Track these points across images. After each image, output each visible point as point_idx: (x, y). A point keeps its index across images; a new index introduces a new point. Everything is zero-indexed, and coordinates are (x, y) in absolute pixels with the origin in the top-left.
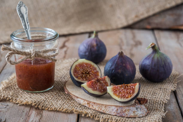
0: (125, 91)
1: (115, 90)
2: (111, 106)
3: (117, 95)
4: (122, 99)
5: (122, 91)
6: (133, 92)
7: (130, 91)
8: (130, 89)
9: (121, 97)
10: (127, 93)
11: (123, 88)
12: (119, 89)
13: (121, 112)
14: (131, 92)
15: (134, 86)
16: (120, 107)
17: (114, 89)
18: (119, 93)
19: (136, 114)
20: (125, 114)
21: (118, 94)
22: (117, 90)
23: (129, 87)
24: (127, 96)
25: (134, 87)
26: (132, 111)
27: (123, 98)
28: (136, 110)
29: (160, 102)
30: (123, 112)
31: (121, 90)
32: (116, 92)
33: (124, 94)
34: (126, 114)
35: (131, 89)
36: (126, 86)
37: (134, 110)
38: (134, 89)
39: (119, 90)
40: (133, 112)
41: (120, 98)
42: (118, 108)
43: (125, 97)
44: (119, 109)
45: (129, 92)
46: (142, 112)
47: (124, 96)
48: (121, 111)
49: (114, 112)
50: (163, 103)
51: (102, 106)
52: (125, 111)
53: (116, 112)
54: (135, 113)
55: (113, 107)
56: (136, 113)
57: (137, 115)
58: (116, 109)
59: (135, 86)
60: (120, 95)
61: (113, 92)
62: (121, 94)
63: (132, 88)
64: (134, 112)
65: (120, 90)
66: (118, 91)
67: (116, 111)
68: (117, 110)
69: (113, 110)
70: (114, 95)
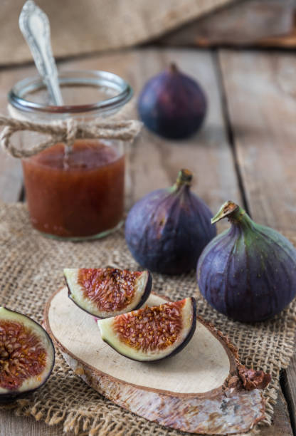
0: (155, 329)
1: (123, 327)
2: (146, 392)
3: (132, 344)
4: (149, 352)
5: (144, 331)
6: (179, 328)
7: (168, 325)
8: (167, 319)
9: (145, 348)
10: (162, 333)
11: (146, 320)
12: (136, 324)
13: (172, 414)
14: (172, 327)
15: (178, 310)
16: (172, 397)
17: (119, 327)
18: (137, 336)
19: (217, 425)
20: (183, 420)
21: (133, 340)
22: (129, 328)
23: (164, 315)
24: (161, 342)
25: (177, 313)
26: (207, 413)
27: (152, 350)
28: (220, 411)
29: (268, 367)
30: (178, 414)
31: (141, 327)
32: (127, 334)
33: (150, 337)
34: (187, 423)
35: (171, 320)
36: (155, 313)
37: (212, 411)
38: (180, 317)
39: (135, 328)
40: (207, 418)
41: (141, 351)
42: (166, 400)
43: (155, 347)
44: (170, 403)
45: (166, 327)
46: (239, 417)
47: (152, 345)
48: (172, 411)
49: (153, 412)
50: (276, 370)
51: (122, 387)
52: (186, 411)
53: (157, 411)
54: (216, 419)
55: (152, 396)
56: (218, 421)
57: (220, 427)
58: (160, 401)
59: (181, 307)
60: (141, 340)
61: (118, 334)
62: (143, 336)
63: (173, 315)
64: (212, 417)
65: (137, 326)
66: (132, 330)
67: (158, 408)
68: (163, 405)
69: (150, 404)
70: (123, 344)
